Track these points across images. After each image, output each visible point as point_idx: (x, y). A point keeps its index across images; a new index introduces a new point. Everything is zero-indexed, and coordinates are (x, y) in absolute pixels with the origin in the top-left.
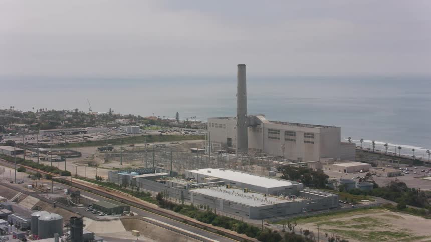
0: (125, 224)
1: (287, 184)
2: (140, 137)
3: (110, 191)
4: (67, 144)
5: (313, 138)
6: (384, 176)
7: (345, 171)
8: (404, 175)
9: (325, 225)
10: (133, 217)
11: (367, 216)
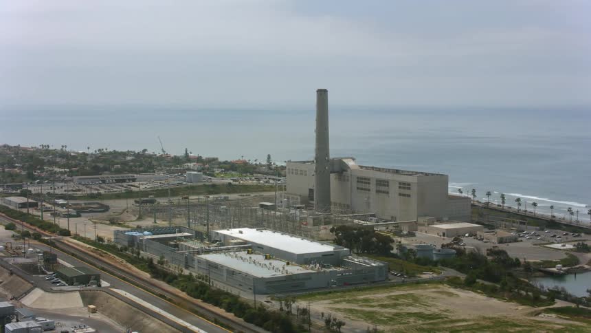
0: (84, 297)
1: (329, 248)
2: (199, 186)
3: (104, 255)
4: (99, 194)
5: (409, 189)
6: (493, 241)
7: (444, 235)
8: (522, 241)
9: (344, 303)
10: (98, 288)
11: (412, 292)
